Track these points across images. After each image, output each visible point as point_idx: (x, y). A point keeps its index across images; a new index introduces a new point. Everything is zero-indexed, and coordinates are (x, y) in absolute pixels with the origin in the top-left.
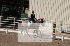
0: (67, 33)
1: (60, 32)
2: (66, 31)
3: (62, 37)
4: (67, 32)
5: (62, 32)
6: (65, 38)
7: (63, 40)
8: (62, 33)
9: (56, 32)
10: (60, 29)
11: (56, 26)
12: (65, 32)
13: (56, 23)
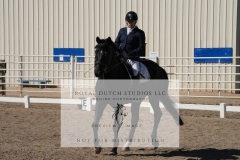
0: (38, 87)
1: (18, 83)
2: (34, 81)
3: (26, 97)
4: (37, 84)
5: (26, 85)
6: (33, 100)
7: (27, 106)
8: (24, 86)
9: (7, 86)
10: (18, 76)
11: (7, 69)
12: (31, 83)
13: (7, 61)
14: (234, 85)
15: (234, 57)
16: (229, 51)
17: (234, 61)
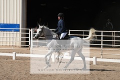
14: (20, 43)
15: (21, 29)
16: (18, 26)
17: (20, 31)
